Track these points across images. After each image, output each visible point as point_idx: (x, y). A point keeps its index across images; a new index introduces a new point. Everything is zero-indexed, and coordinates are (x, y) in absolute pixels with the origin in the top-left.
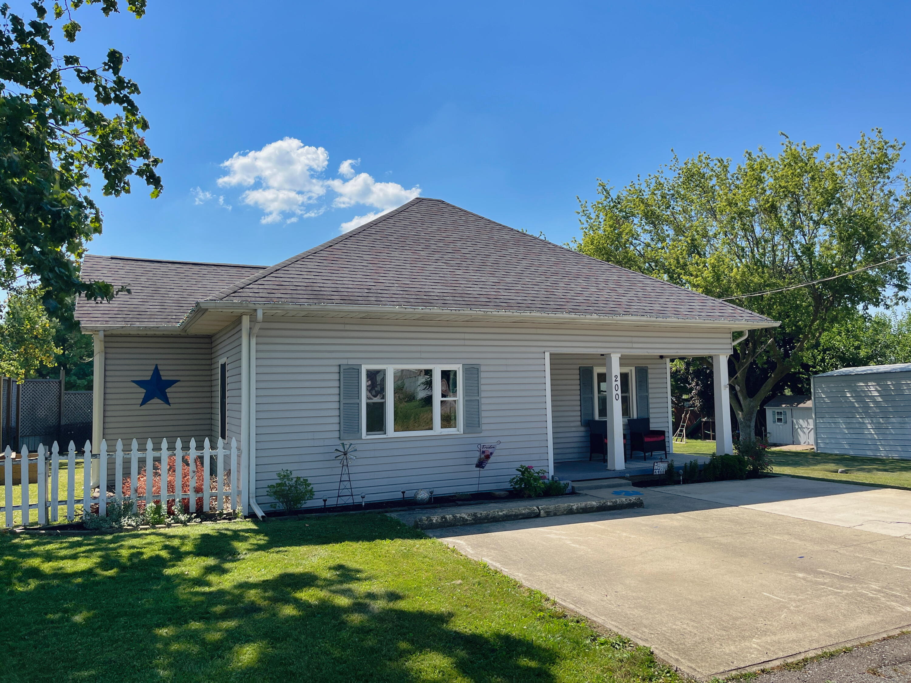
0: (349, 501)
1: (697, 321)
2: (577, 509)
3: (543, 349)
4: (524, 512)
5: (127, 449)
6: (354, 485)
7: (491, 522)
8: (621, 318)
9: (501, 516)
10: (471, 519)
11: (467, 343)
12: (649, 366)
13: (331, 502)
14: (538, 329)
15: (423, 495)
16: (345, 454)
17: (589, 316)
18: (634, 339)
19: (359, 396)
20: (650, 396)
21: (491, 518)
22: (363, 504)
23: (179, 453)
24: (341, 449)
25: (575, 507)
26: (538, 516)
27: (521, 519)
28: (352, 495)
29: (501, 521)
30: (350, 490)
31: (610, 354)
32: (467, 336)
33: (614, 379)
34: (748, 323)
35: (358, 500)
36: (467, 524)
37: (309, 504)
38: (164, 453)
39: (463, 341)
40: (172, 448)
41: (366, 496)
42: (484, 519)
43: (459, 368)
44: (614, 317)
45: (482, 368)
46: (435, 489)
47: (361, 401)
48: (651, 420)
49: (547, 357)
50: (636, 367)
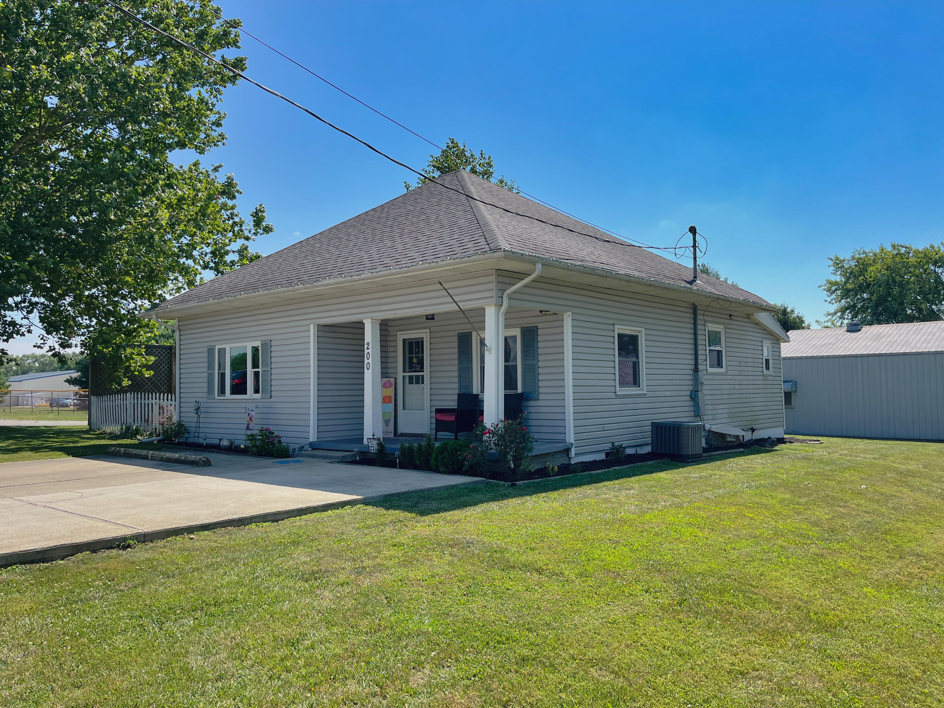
11: (264, 322)
12: (539, 326)
14: (307, 303)
15: (225, 443)
16: (199, 408)
18: (383, 301)
20: (540, 364)
28: (198, 437)
30: (198, 434)
31: (363, 320)
32: (264, 317)
33: (366, 346)
35: (201, 441)
45: (273, 343)
47: (215, 372)
48: (541, 397)
49: (312, 329)
50: (522, 328)
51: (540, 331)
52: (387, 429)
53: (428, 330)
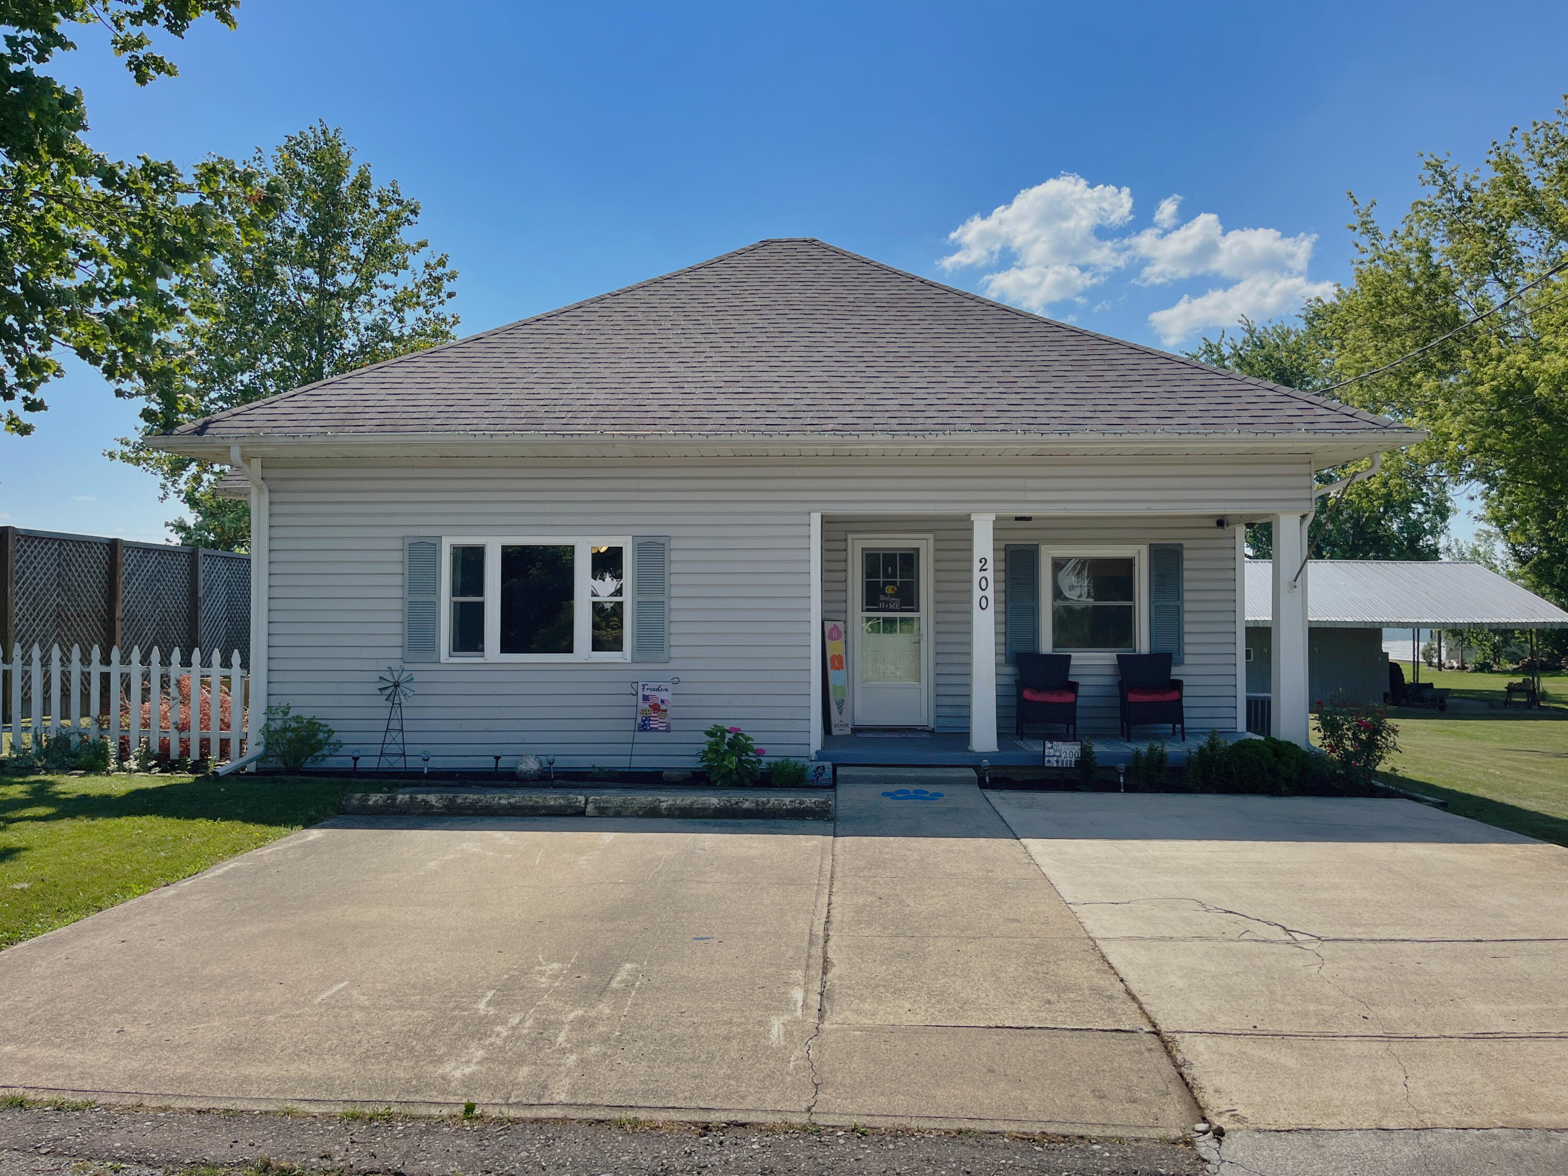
0: (399, 763)
1: (1157, 436)
2: (669, 809)
3: (805, 507)
4: (552, 803)
5: (86, 659)
6: (408, 738)
7: (480, 815)
8: (948, 437)
9: (504, 806)
10: (440, 805)
11: (644, 496)
12: (1186, 544)
13: (366, 763)
14: (796, 468)
15: (530, 765)
16: (396, 685)
17: (870, 438)
18: (1031, 483)
19: (435, 589)
20: (1187, 607)
21: (482, 808)
22: (426, 771)
23: (156, 670)
24: (388, 676)
25: (664, 805)
26: (580, 813)
27: (544, 815)
28: (404, 755)
29: (500, 815)
30: (402, 746)
31: (969, 515)
32: (643, 484)
33: (977, 566)
34: (1317, 436)
35: (414, 763)
36: (433, 814)
37: (332, 763)
38: (136, 669)
39: (636, 493)
40: (145, 660)
41: (431, 758)
42: (468, 808)
43: (626, 543)
44: (928, 437)
45: (675, 544)
46: (557, 758)
47: (439, 599)
48: (1187, 659)
49: (816, 521)
50: (1151, 546)
51: (1186, 554)
52: (840, 718)
53: (930, 536)
